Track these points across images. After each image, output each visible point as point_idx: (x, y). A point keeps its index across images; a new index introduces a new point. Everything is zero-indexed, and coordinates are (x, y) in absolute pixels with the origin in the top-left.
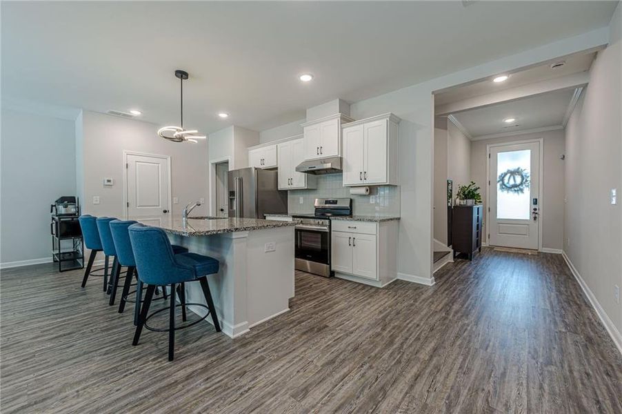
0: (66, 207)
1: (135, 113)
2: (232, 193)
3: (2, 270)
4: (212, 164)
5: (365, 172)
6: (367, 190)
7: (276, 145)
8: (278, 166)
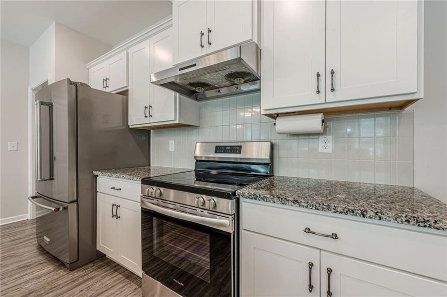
5: (332, 73)
6: (323, 121)
7: (125, 52)
8: (130, 88)
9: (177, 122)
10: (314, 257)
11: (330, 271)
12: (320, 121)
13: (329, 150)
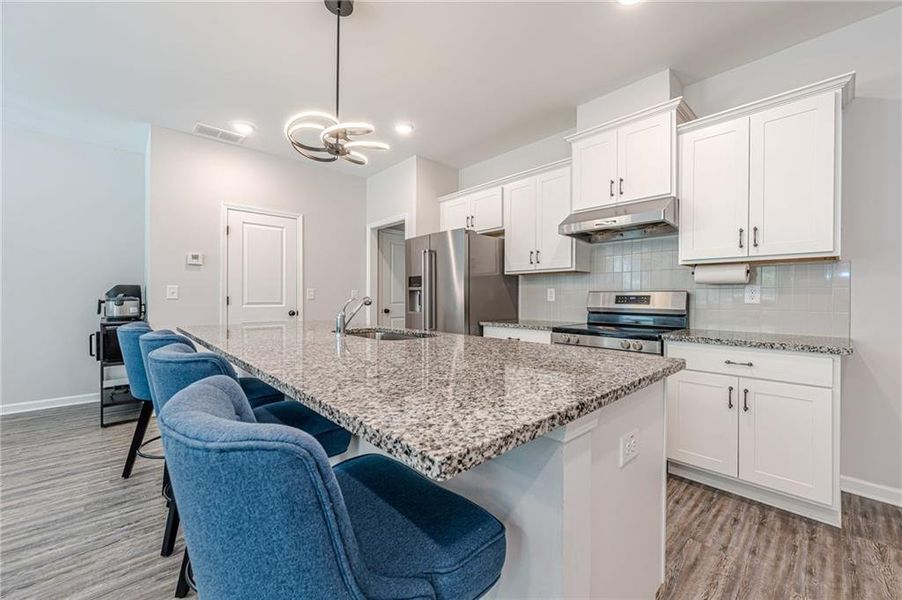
0: (121, 303)
1: (243, 128)
2: (413, 281)
3: (5, 418)
4: (372, 229)
5: (756, 229)
6: (748, 272)
7: (500, 188)
8: (505, 228)
9: (573, 269)
10: (733, 382)
11: (746, 391)
12: (744, 272)
13: (757, 300)
